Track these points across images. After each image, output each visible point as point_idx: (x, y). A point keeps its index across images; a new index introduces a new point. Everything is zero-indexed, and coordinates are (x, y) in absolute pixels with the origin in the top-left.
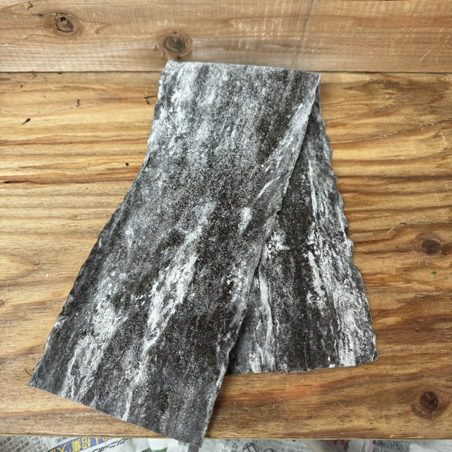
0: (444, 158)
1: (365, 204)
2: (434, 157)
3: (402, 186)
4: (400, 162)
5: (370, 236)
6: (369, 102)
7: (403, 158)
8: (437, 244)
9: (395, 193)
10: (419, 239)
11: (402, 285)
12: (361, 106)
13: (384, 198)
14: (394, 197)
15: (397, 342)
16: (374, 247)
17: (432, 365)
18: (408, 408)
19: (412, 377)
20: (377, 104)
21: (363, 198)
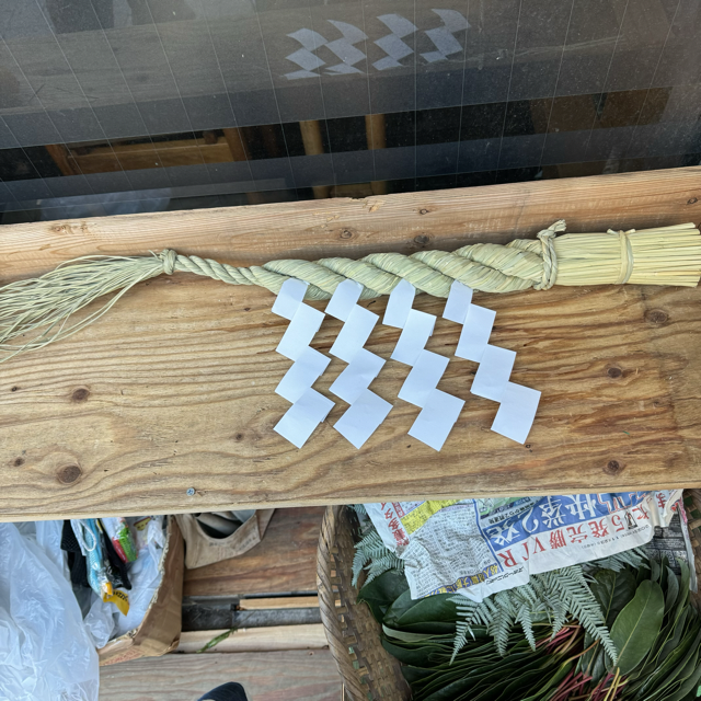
0: (625, 308)
1: (568, 346)
2: (618, 308)
3: (594, 331)
5: (573, 368)
8: (619, 371)
9: (589, 337)
10: (606, 367)
11: (595, 398)
13: (581, 341)
14: (589, 340)
15: (592, 434)
16: (575, 376)
17: (615, 446)
18: (600, 470)
19: (602, 453)
21: (567, 342)
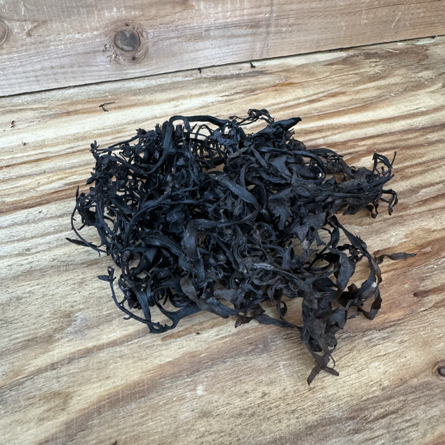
4: (423, 114)
6: (357, 72)
7: (424, 110)
12: (351, 76)
20: (366, 72)
